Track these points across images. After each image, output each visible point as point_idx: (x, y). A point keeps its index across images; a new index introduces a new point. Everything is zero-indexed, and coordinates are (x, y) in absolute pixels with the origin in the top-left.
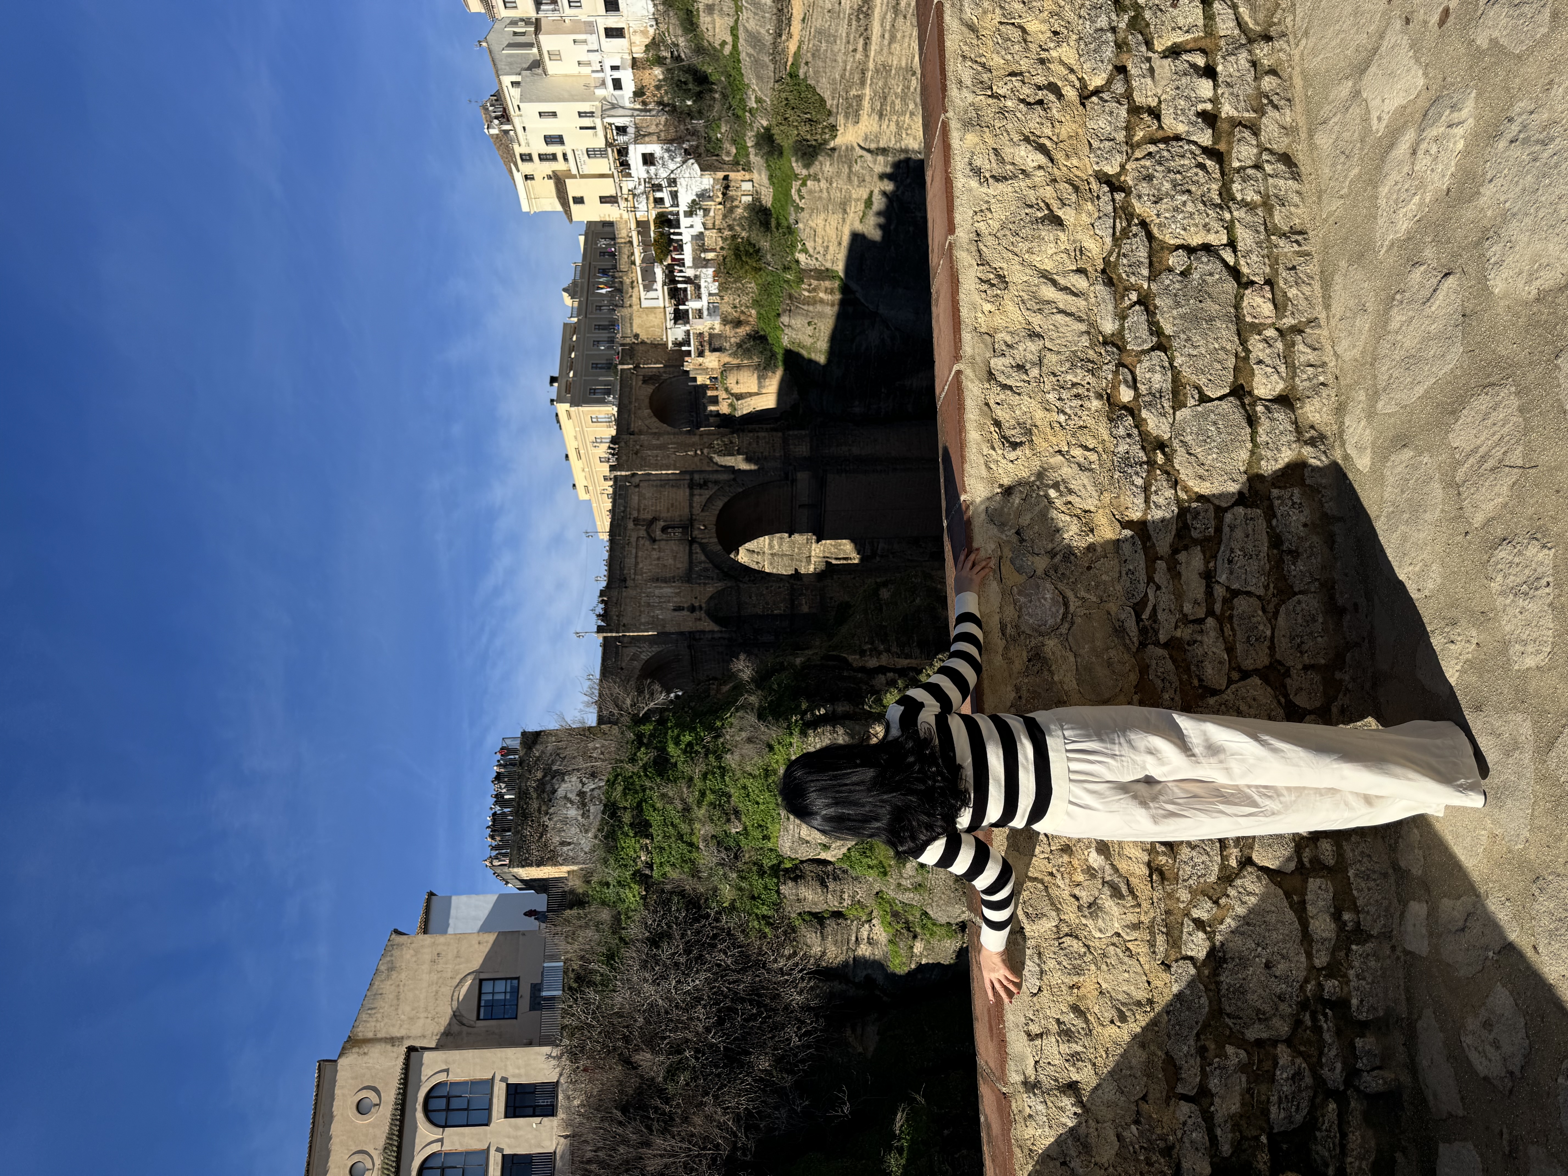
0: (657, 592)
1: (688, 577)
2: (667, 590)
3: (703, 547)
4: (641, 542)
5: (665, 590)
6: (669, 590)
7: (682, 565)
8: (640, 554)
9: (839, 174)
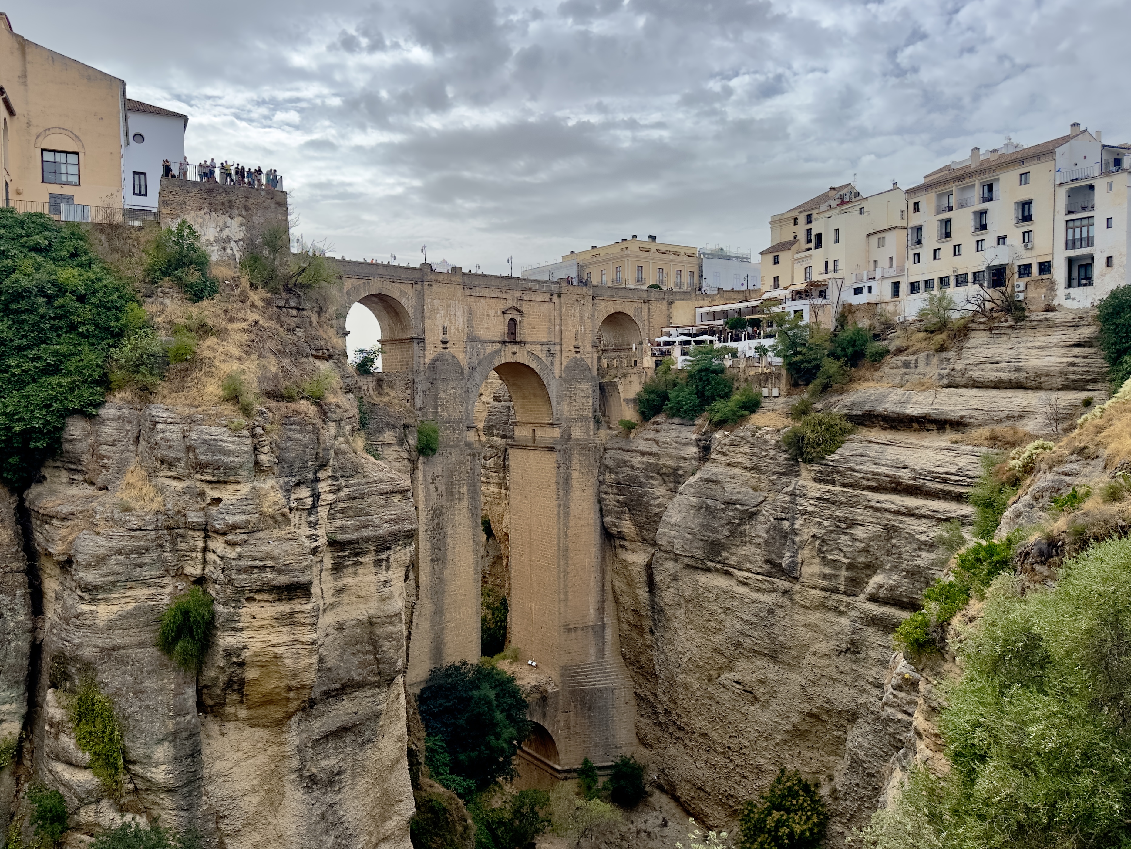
0: (459, 314)
1: (471, 339)
2: (460, 321)
3: (498, 352)
4: (503, 302)
5: (461, 320)
6: (461, 323)
7: (482, 333)
8: (492, 300)
9: (779, 465)
